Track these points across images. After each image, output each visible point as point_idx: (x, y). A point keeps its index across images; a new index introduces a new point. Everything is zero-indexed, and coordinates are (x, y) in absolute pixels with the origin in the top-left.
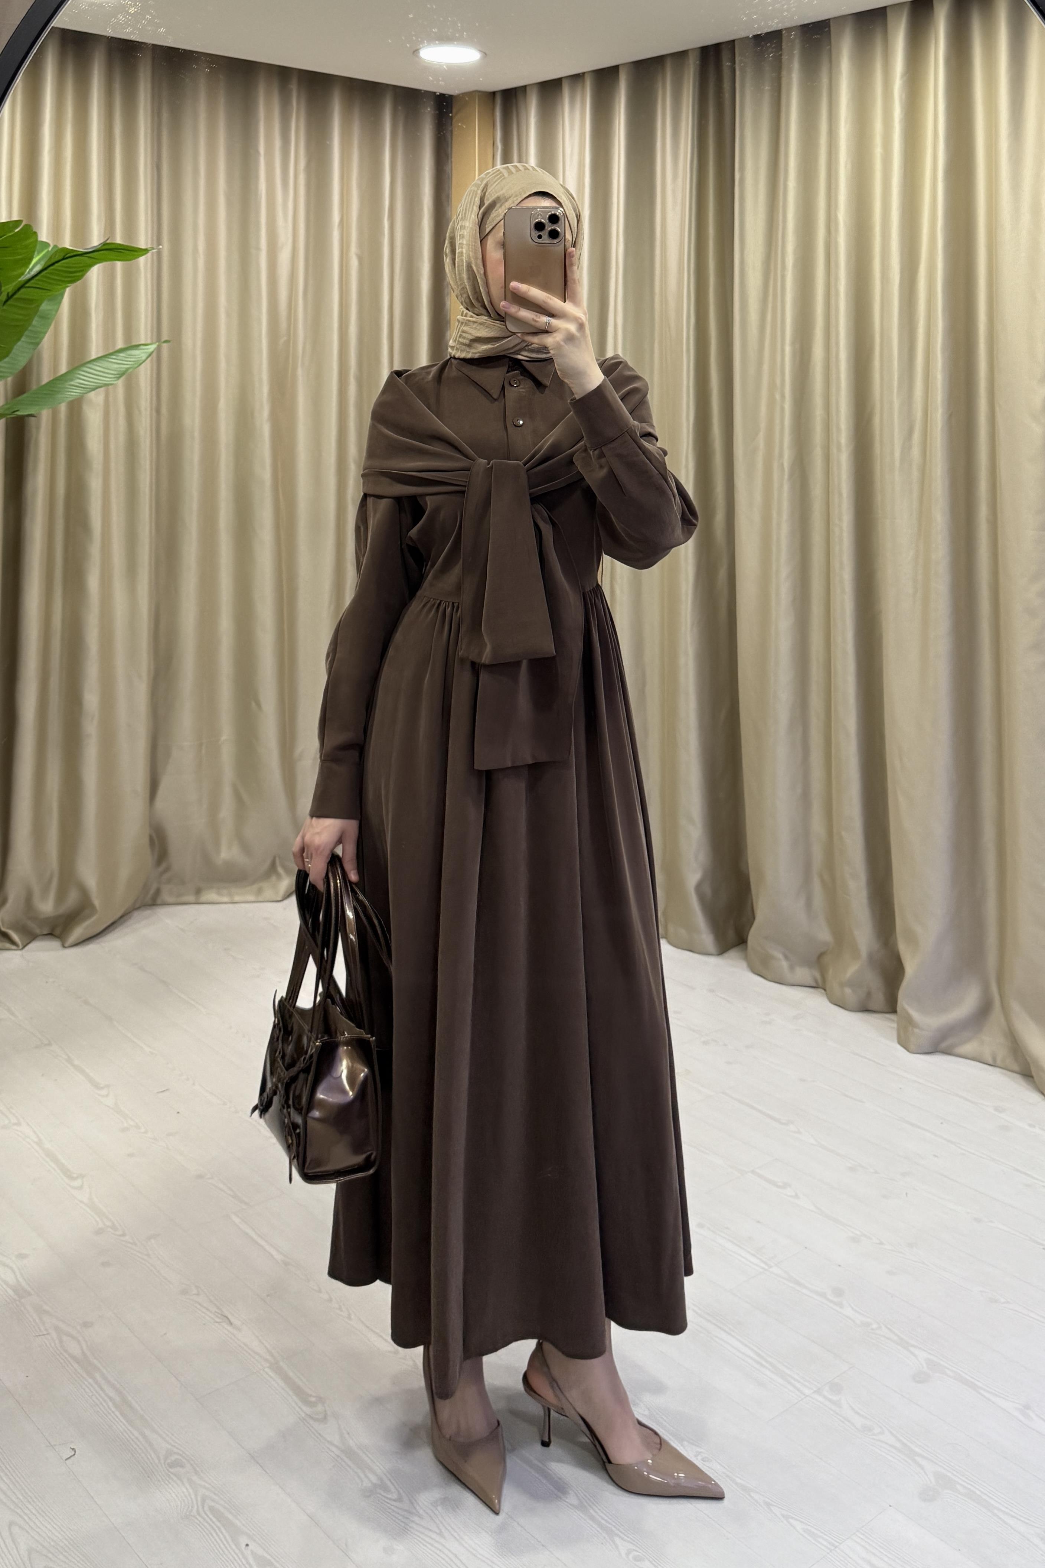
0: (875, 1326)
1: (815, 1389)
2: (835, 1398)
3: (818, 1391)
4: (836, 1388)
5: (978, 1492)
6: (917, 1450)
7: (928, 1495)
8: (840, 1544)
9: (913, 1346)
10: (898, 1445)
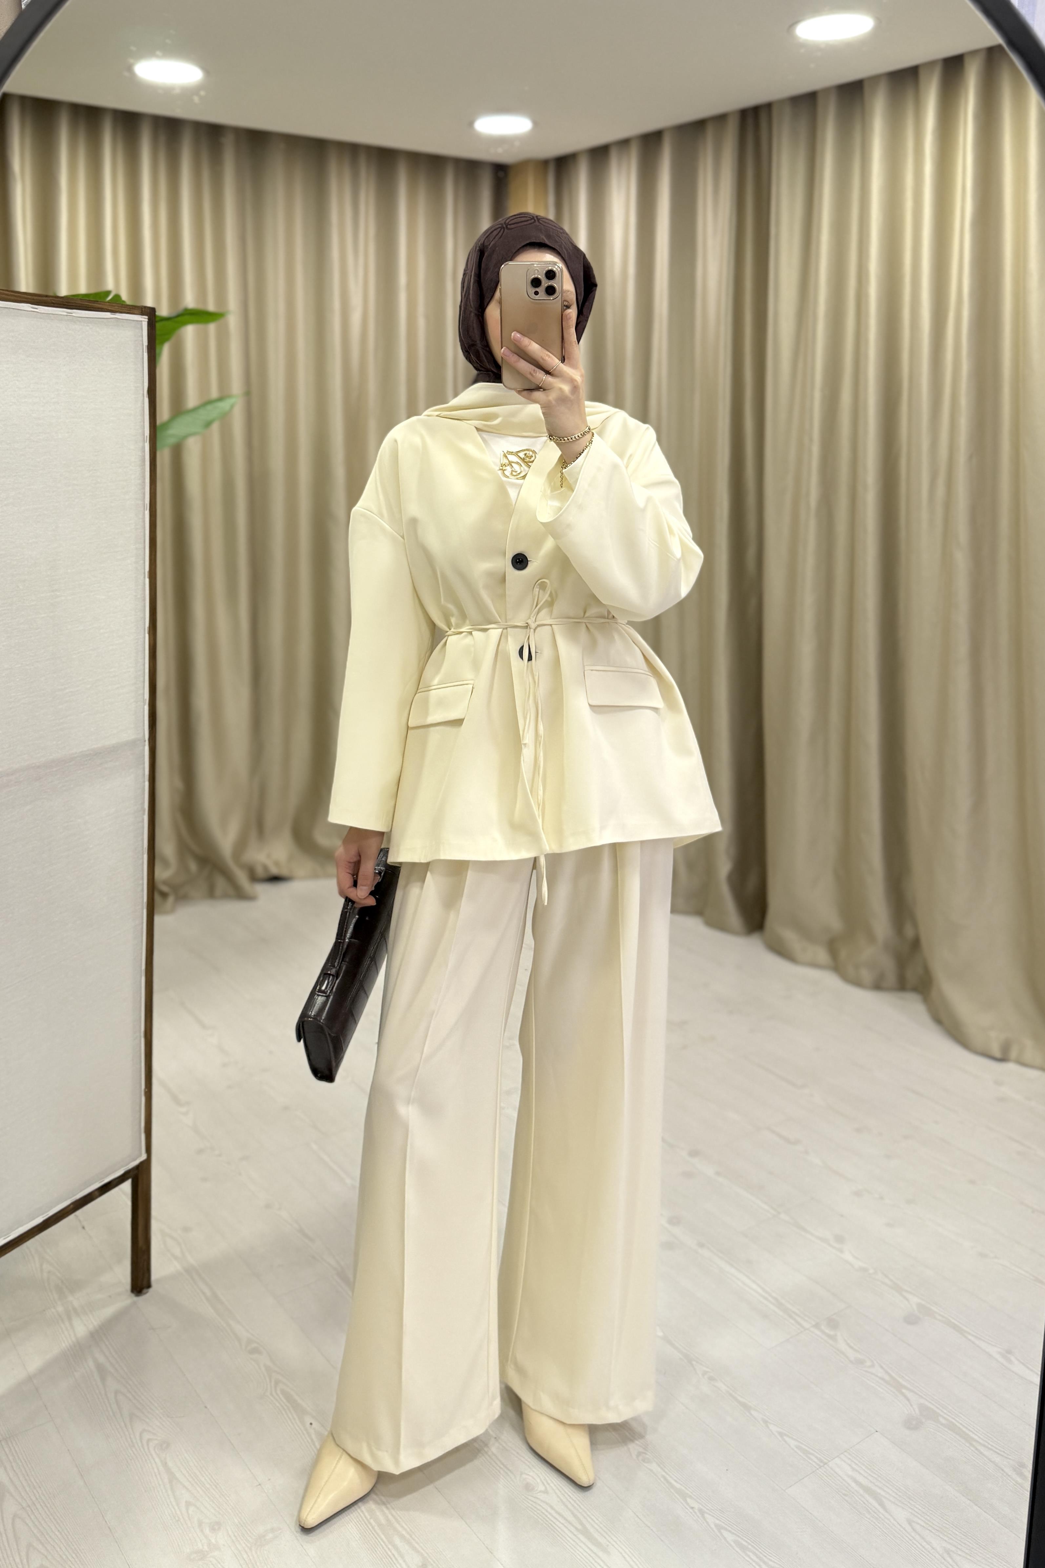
0: (871, 1271)
1: (814, 1323)
2: (832, 1333)
3: (817, 1326)
4: (833, 1323)
5: (957, 1424)
6: (904, 1383)
7: (912, 1424)
8: (830, 1461)
9: (906, 1291)
10: (887, 1378)
